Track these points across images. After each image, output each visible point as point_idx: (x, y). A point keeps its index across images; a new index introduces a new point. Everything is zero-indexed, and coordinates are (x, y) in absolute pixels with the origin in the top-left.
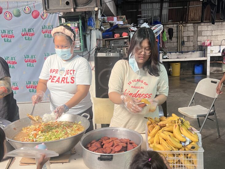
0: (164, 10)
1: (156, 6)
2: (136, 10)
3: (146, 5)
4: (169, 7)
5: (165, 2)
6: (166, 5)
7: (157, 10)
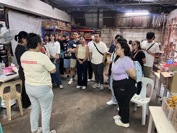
0: (100, 18)
1: (95, 15)
2: (82, 18)
3: (88, 14)
4: (103, 17)
5: (101, 13)
6: (101, 15)
7: (96, 18)
